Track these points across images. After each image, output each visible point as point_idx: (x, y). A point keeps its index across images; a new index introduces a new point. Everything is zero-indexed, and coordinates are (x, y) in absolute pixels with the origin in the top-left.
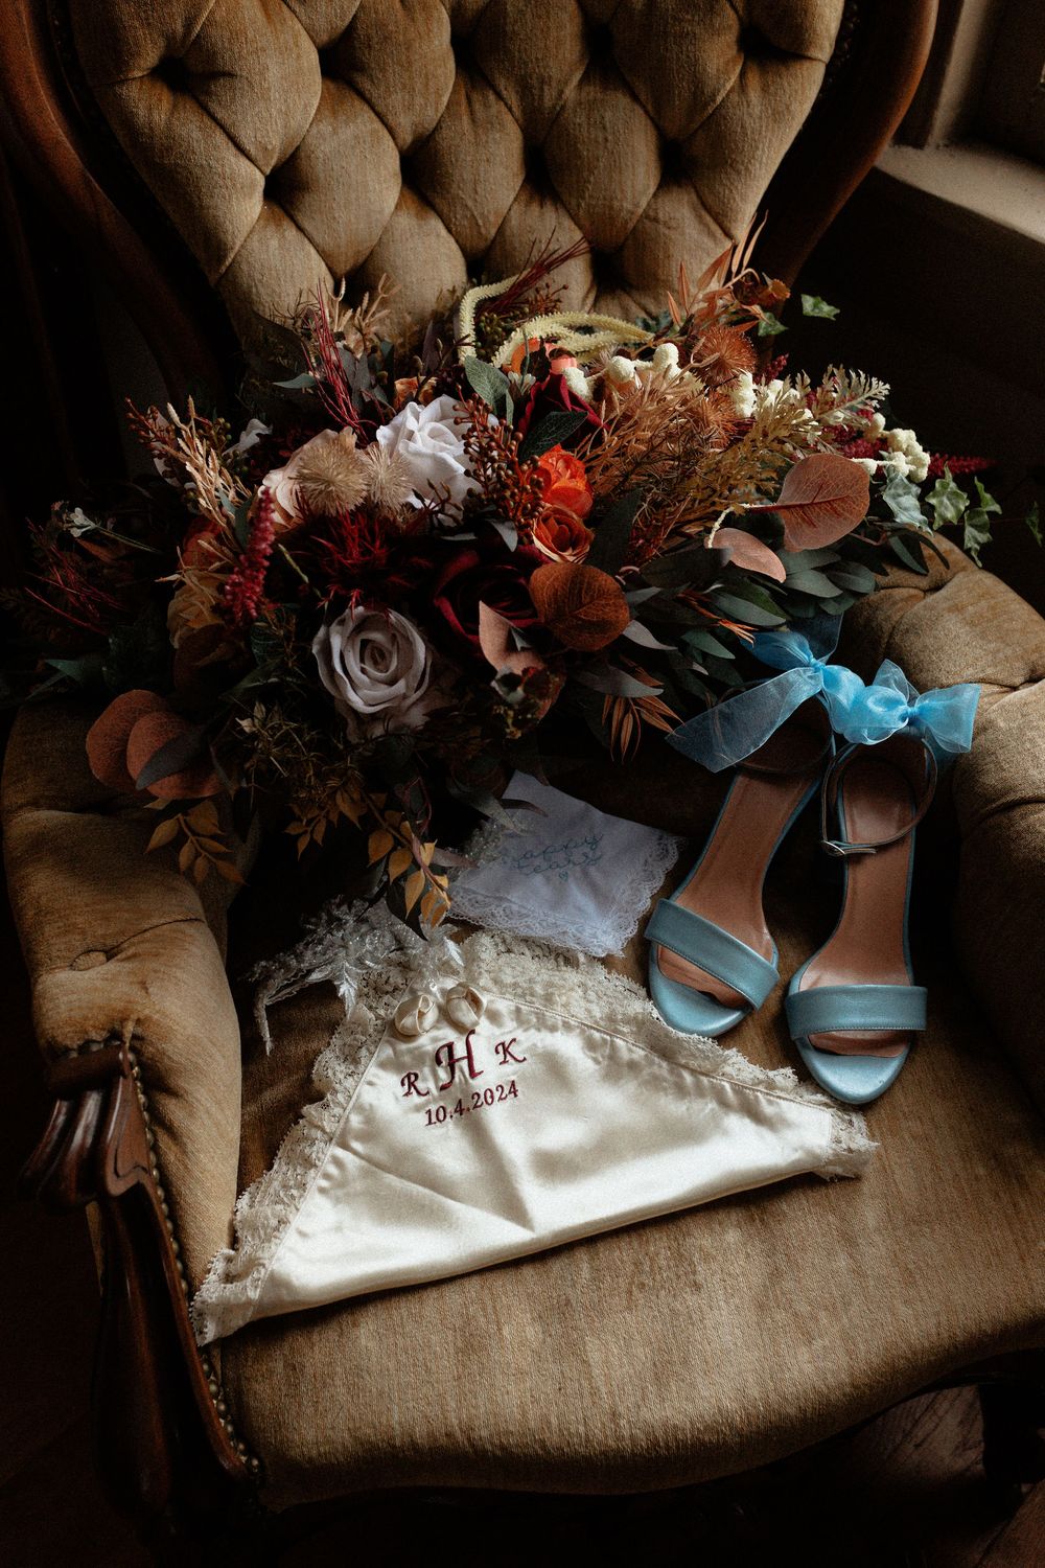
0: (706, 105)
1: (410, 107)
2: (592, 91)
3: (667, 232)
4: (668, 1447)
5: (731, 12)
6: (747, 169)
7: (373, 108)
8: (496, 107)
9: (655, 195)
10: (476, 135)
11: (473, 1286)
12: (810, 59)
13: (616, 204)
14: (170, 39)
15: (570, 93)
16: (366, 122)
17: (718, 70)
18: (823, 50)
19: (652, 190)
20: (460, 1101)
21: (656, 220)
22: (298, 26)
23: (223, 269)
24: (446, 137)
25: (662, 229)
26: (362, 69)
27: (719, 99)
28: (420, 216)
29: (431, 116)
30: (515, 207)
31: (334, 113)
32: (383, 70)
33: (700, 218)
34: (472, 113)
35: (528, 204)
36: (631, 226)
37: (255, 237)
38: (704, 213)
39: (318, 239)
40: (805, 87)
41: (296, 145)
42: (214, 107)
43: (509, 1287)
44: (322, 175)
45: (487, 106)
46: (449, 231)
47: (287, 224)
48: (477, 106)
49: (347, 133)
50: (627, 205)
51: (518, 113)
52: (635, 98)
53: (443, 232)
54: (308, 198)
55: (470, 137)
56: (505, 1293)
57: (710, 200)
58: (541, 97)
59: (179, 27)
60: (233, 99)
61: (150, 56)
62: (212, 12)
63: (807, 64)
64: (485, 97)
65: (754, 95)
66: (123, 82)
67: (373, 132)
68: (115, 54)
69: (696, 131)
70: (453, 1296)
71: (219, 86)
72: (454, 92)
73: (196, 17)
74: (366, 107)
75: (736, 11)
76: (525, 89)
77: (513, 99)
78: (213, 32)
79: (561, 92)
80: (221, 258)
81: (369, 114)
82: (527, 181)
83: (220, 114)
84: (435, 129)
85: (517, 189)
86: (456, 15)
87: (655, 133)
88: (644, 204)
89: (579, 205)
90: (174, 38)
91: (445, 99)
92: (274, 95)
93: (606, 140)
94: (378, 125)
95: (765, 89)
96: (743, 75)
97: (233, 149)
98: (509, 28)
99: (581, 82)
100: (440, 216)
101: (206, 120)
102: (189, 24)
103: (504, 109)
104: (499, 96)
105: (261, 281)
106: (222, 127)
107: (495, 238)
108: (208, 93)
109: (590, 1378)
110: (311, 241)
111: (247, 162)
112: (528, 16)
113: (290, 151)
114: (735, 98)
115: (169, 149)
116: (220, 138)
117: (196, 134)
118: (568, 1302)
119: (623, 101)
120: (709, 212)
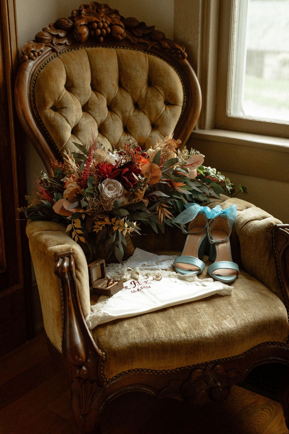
0: (159, 114)
1: (99, 116)
2: (136, 113)
3: (154, 139)
4: (198, 339)
5: (162, 97)
6: (169, 126)
7: (93, 116)
8: (117, 117)
9: (151, 132)
10: (113, 122)
11: (148, 316)
12: (179, 105)
13: (143, 134)
14: (55, 101)
15: (131, 113)
16: (92, 119)
17: (161, 107)
18: (181, 104)
19: (150, 131)
20: (138, 289)
21: (152, 137)
22: (78, 101)
23: (63, 146)
24: (107, 123)
25: (153, 139)
26: (90, 109)
27: (162, 112)
28: (102, 138)
29: (104, 118)
30: (122, 136)
31: (85, 117)
32: (94, 109)
33: (160, 136)
34: (112, 118)
35: (125, 135)
36: (147, 138)
37: (70, 140)
38: (161, 135)
39: (82, 141)
40: (178, 111)
41: (78, 122)
42: (63, 114)
43: (156, 316)
44: (83, 128)
45: (115, 116)
46: (109, 141)
47: (76, 138)
48: (113, 117)
49: (88, 120)
50: (146, 134)
51: (121, 118)
52: (145, 113)
53: (108, 141)
54: (80, 133)
55: (112, 122)
56: (155, 317)
57: (162, 132)
58: (126, 114)
59: (57, 99)
60: (67, 112)
61: (51, 105)
62: (63, 96)
63: (178, 106)
64: (114, 115)
65: (169, 112)
66: (45, 109)
67: (93, 121)
68: (44, 103)
69: (158, 119)
70: (144, 318)
71: (64, 110)
72: (108, 114)
73: (60, 96)
74: (91, 116)
75: (163, 96)
76: (122, 113)
77: (120, 115)
78: (64, 100)
79: (130, 113)
80: (63, 144)
81: (92, 117)
82: (124, 131)
83: (64, 115)
84: (105, 121)
85: (122, 132)
86: (108, 100)
87: (150, 121)
88: (149, 134)
89: (135, 135)
90: (56, 100)
91: (107, 115)
92: (74, 111)
93: (140, 122)
94: (93, 119)
95: (171, 111)
96: (166, 108)
97: (66, 122)
98: (118, 102)
99: (133, 112)
100: (107, 138)
101: (61, 116)
102: (59, 98)
103: (118, 117)
104: (117, 115)
105: (71, 149)
106: (64, 117)
107: (118, 143)
108: (62, 111)
109: (178, 327)
110: (81, 141)
111: (69, 124)
112: (122, 100)
113: (77, 123)
114: (165, 112)
115: (54, 121)
116: (64, 119)
117: (60, 118)
118: (170, 317)
119: (142, 114)
120: (162, 135)
